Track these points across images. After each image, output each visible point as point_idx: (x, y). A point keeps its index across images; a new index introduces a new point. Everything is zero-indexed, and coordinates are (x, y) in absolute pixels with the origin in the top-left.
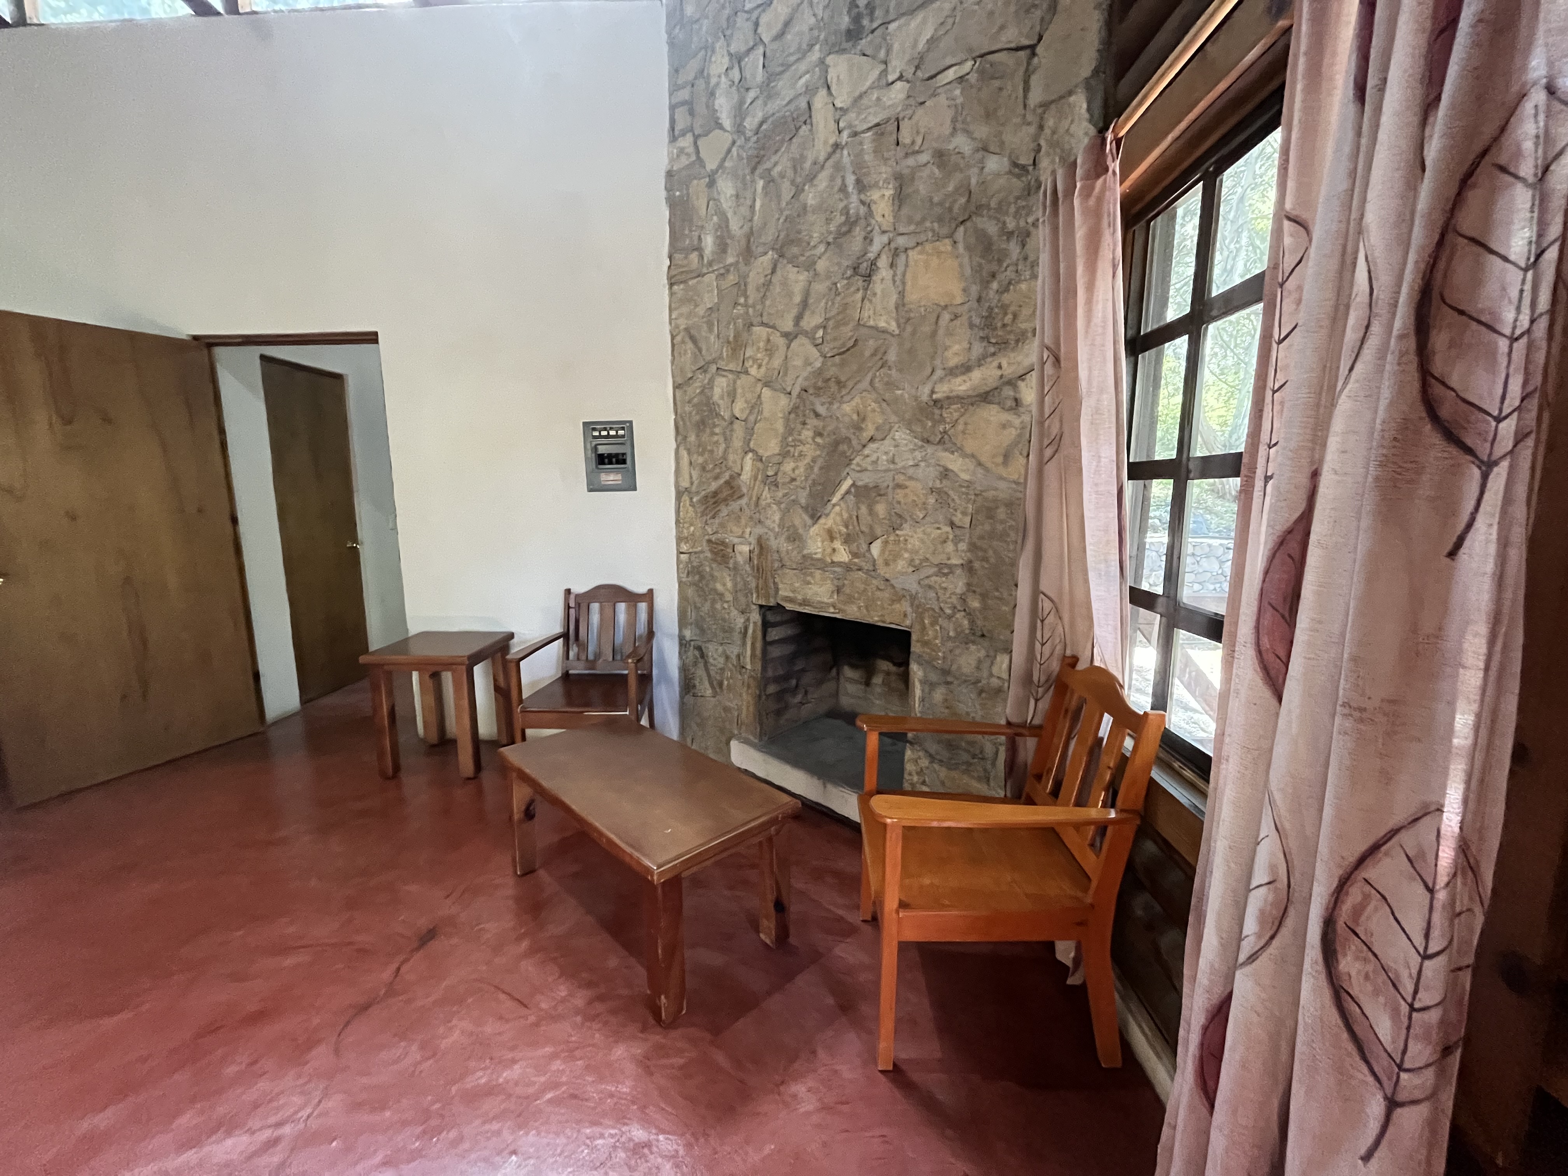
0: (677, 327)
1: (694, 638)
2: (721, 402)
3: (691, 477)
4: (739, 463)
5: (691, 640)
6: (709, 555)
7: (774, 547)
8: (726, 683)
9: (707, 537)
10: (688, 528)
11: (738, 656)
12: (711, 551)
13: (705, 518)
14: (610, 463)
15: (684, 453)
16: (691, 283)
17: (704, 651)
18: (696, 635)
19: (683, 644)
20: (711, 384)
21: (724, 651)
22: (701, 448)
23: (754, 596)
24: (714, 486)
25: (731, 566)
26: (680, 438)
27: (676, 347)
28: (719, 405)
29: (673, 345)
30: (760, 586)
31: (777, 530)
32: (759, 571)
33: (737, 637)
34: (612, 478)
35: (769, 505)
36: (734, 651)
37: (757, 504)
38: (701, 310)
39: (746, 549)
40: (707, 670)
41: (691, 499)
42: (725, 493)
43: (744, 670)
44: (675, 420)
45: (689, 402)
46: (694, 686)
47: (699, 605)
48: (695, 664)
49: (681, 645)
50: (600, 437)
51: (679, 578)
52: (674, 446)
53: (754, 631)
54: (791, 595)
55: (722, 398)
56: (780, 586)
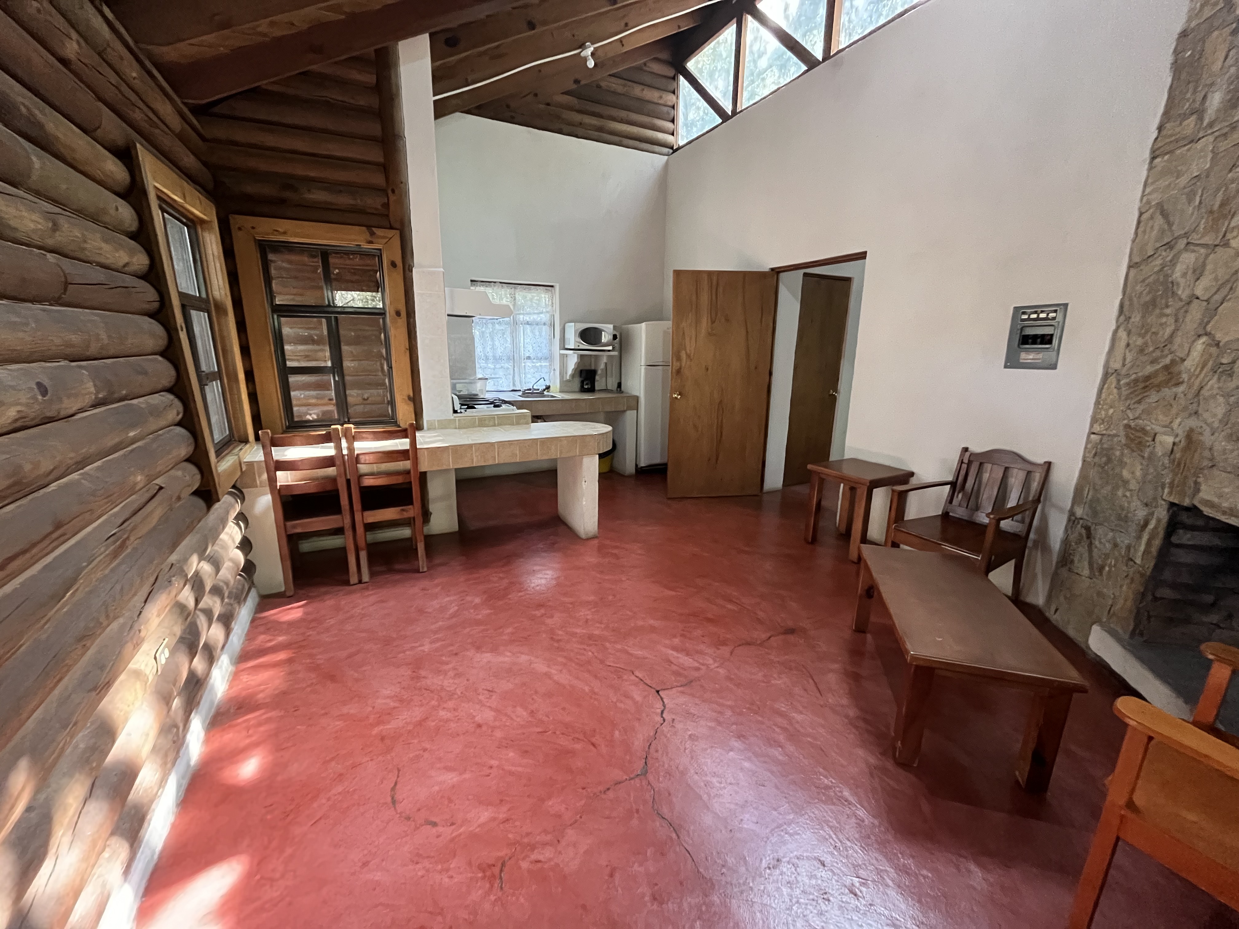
0: (1148, 202)
1: (1085, 517)
2: (1182, 281)
3: (1124, 359)
4: (1186, 347)
5: (1081, 519)
6: (1123, 441)
7: (1208, 444)
8: (1107, 569)
9: (1125, 422)
10: (1107, 411)
11: (1128, 547)
12: (1127, 436)
13: (1128, 402)
14: (1034, 343)
15: (1122, 334)
16: (1178, 152)
17: (1092, 532)
18: (1087, 515)
19: (1073, 520)
20: (1173, 262)
21: (1114, 538)
22: (1144, 330)
23: (1166, 490)
24: (1149, 369)
25: (1146, 455)
26: (1122, 318)
27: (1142, 224)
28: (1178, 284)
29: (1139, 222)
30: (1176, 482)
31: (1216, 425)
32: (1177, 466)
33: (1133, 529)
34: (1031, 357)
35: (1214, 397)
36: (1124, 540)
37: (1198, 394)
38: (1183, 180)
39: (1170, 440)
40: (1090, 551)
41: (1119, 381)
42: (1161, 378)
43: (1131, 563)
44: (1122, 299)
45: (1143, 281)
46: (1072, 562)
47: (1097, 487)
48: (1079, 542)
49: (1069, 520)
50: (1029, 319)
51: (1084, 457)
52: (1114, 327)
53: (1156, 528)
54: (1216, 500)
55: (1184, 275)
56: (1203, 487)
